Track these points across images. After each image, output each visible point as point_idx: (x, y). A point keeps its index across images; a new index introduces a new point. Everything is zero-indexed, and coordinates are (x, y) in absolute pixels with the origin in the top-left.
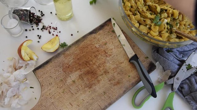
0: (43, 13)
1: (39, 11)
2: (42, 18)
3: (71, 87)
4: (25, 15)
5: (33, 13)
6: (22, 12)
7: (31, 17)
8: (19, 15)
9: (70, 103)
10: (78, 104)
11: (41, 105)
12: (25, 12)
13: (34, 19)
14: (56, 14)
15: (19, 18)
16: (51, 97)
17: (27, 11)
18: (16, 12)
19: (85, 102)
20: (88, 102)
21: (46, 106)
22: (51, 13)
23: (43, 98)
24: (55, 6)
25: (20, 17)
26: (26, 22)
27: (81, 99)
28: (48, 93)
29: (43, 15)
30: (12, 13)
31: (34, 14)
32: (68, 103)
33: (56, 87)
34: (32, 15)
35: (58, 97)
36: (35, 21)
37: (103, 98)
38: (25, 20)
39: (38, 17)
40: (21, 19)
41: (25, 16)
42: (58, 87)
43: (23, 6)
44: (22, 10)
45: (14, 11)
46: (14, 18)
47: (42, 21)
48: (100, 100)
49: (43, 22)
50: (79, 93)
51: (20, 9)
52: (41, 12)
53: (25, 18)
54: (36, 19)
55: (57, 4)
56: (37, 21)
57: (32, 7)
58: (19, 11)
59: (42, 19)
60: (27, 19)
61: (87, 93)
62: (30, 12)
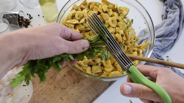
0: (31, 16)
1: (28, 14)
2: (31, 20)
3: (61, 83)
4: (14, 18)
5: (21, 17)
6: (11, 17)
7: (20, 20)
8: (9, 19)
9: (60, 98)
10: (68, 98)
11: (34, 101)
12: (14, 16)
13: (23, 22)
14: (43, 17)
15: (9, 22)
16: (42, 93)
17: (16, 15)
18: (5, 16)
19: (74, 95)
20: (77, 96)
21: (39, 102)
22: (39, 15)
23: (35, 94)
24: (42, 9)
25: (10, 20)
26: (15, 25)
27: (71, 93)
28: (40, 90)
29: (31, 18)
30: (2, 18)
31: (23, 17)
32: (59, 98)
33: (47, 83)
34: (21, 19)
35: (49, 92)
36: (24, 24)
37: (90, 91)
38: (14, 24)
39: (26, 20)
40: (10, 23)
41: (15, 20)
42: (49, 83)
43: (12, 10)
44: (11, 15)
45: (4, 15)
46: (4, 22)
47: (30, 23)
48: (88, 93)
49: (32, 25)
50: (69, 88)
51: (9, 13)
52: (30, 15)
53: (15, 21)
54: (25, 22)
55: (44, 7)
56: (26, 24)
57: (21, 11)
58: (9, 15)
59: (30, 22)
60: (16, 22)
61: (76, 87)
62: (19, 16)
